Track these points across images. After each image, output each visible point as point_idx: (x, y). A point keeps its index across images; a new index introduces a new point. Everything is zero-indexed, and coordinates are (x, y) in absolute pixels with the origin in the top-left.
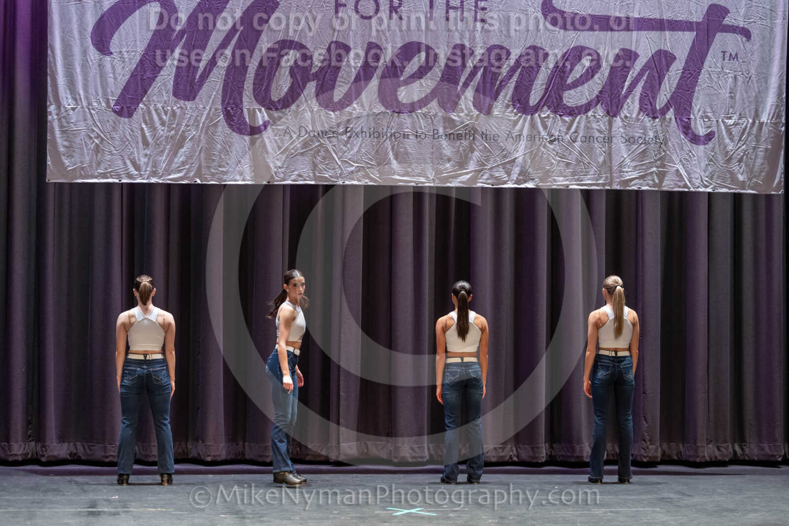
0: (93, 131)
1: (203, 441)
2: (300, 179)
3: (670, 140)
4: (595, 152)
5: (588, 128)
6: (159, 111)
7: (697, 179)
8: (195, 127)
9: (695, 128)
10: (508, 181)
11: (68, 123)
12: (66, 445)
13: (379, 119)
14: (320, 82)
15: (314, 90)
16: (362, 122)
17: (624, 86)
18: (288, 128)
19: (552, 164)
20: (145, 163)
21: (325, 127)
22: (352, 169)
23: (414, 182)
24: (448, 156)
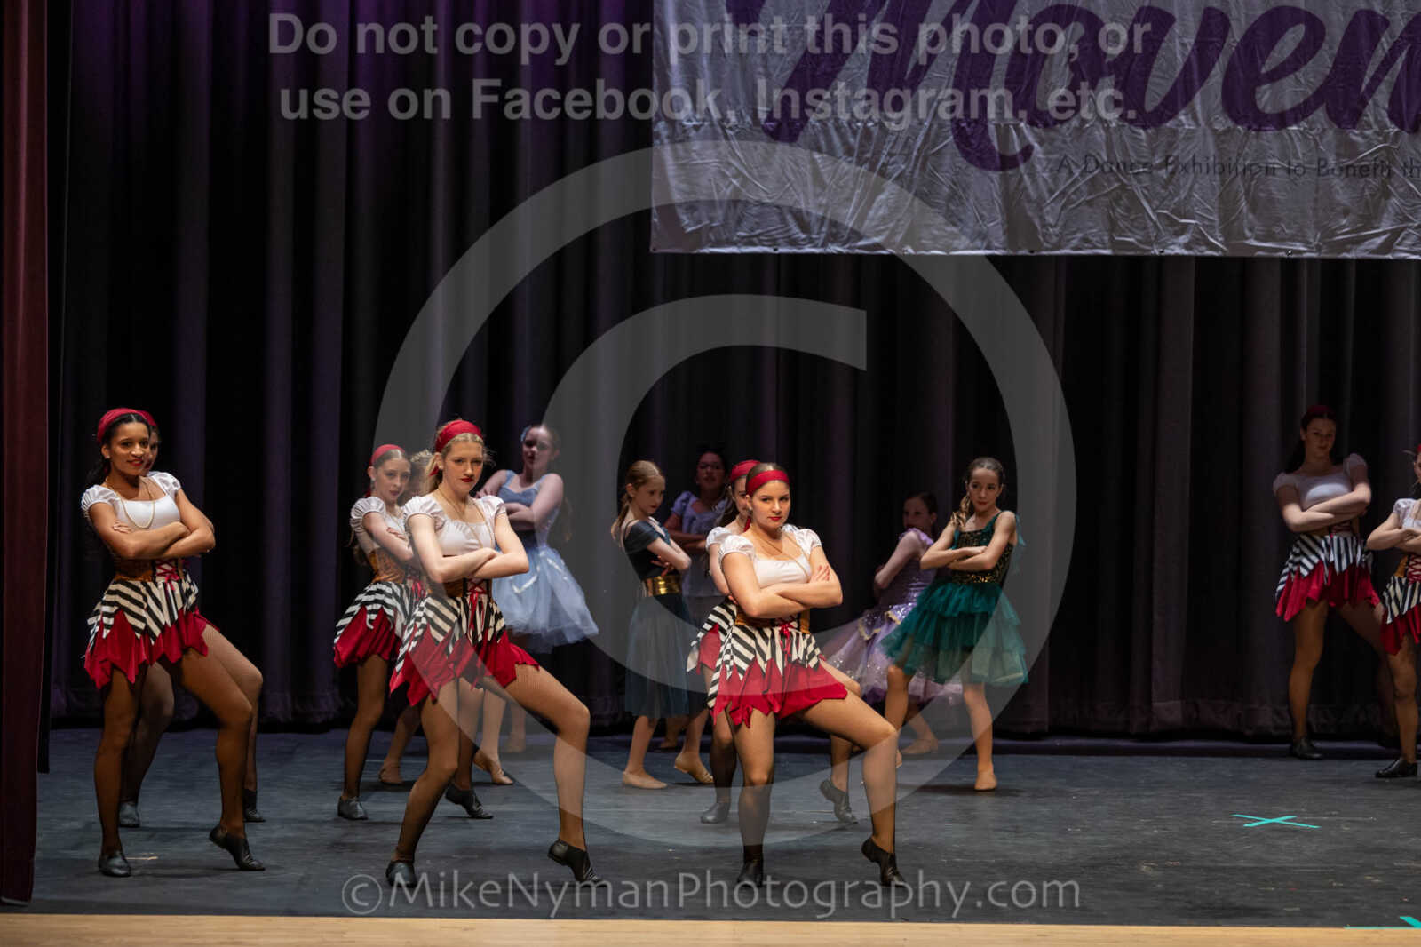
2: (1086, 245)
6: (842, 130)
8: (904, 157)
13: (1223, 141)
14: (1122, 78)
16: (1194, 148)
20: (818, 219)
21: (1129, 156)
23: (1286, 251)
24: (1343, 205)
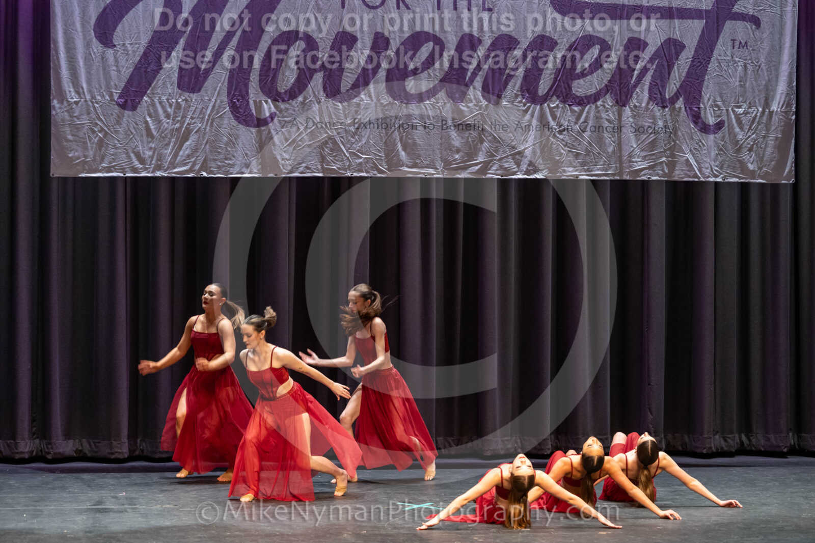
0: (97, 124)
2: (308, 171)
3: (680, 129)
4: (605, 142)
5: (598, 118)
6: (163, 104)
7: (707, 168)
8: (200, 119)
9: (705, 117)
10: (517, 172)
11: (71, 116)
12: (71, 442)
13: (386, 110)
14: (327, 73)
15: (321, 80)
16: (370, 114)
17: (633, 75)
18: (295, 119)
19: (562, 154)
20: (149, 157)
21: (332, 118)
22: (361, 160)
23: (423, 173)
24: (457, 147)
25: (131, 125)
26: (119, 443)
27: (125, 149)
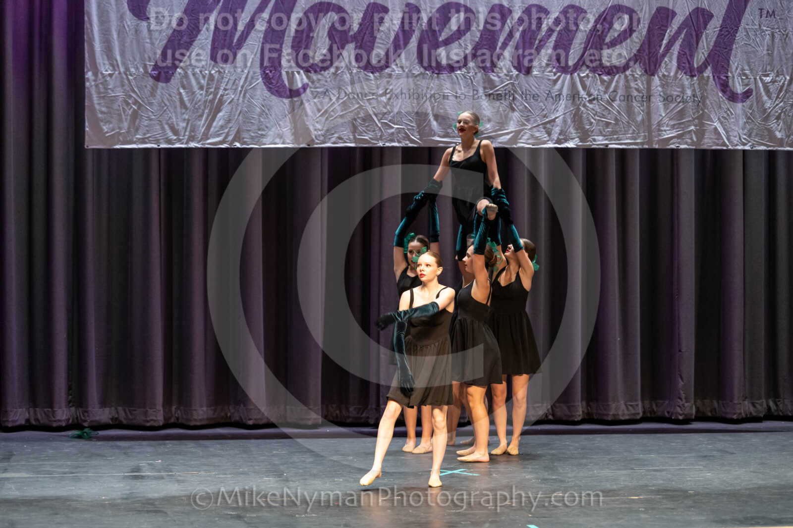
0: (131, 96)
1: (244, 406)
2: (340, 141)
3: (708, 98)
4: (634, 112)
5: (627, 87)
7: (735, 137)
8: (233, 91)
9: (733, 86)
10: (548, 141)
11: (106, 89)
12: (107, 410)
13: (418, 80)
16: (401, 84)
18: (327, 90)
19: (592, 123)
20: (183, 128)
21: (364, 89)
22: (393, 130)
24: (488, 116)
25: (165, 98)
26: (154, 411)
27: (159, 121)
